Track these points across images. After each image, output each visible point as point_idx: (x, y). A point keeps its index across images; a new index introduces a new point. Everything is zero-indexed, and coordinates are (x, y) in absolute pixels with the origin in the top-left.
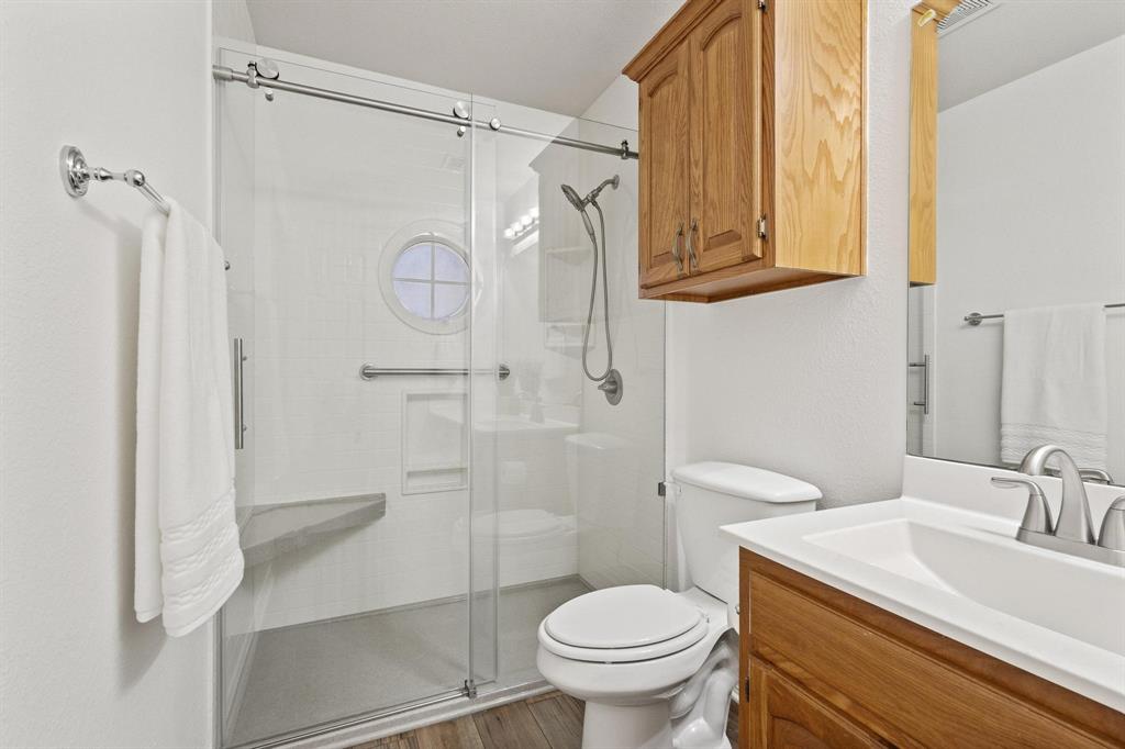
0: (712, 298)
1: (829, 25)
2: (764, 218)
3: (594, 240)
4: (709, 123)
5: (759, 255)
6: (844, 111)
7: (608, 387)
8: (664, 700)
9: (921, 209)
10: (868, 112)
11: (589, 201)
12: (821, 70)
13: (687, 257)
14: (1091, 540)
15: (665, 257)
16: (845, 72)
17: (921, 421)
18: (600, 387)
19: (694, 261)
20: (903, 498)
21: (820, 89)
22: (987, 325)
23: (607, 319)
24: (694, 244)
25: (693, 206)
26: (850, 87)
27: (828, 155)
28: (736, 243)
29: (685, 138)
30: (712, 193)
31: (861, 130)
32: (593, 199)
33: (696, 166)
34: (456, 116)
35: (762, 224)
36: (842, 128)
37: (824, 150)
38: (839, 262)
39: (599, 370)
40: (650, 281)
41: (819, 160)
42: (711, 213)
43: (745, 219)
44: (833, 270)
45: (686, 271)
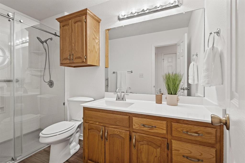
0: (75, 67)
1: (95, 28)
2: (86, 56)
3: (46, 51)
4: (76, 37)
5: (85, 62)
6: (97, 41)
7: (50, 84)
8: (68, 140)
9: (107, 57)
10: (100, 42)
11: (45, 42)
12: (94, 35)
13: (71, 59)
14: (122, 99)
15: (66, 59)
16: (97, 35)
17: (107, 88)
18: (48, 84)
19: (73, 61)
20: (105, 98)
21: (94, 37)
22: (115, 73)
23: (49, 69)
24: (73, 57)
25: (73, 51)
26: (98, 38)
27: (95, 47)
28: (81, 59)
29: (71, 38)
30: (76, 49)
31: (99, 44)
32: (46, 42)
33: (73, 44)
34: (8, 16)
35: (85, 57)
36: (97, 43)
37: (94, 47)
38: (96, 64)
39: (47, 80)
40: (63, 63)
41: (94, 48)
42: (76, 53)
43: (82, 55)
44: (95, 65)
45: (71, 62)
